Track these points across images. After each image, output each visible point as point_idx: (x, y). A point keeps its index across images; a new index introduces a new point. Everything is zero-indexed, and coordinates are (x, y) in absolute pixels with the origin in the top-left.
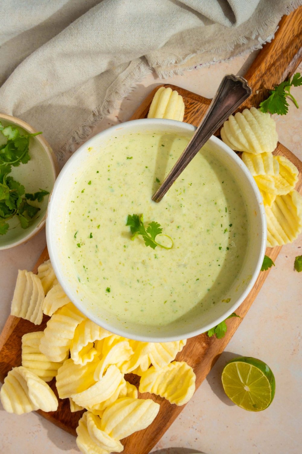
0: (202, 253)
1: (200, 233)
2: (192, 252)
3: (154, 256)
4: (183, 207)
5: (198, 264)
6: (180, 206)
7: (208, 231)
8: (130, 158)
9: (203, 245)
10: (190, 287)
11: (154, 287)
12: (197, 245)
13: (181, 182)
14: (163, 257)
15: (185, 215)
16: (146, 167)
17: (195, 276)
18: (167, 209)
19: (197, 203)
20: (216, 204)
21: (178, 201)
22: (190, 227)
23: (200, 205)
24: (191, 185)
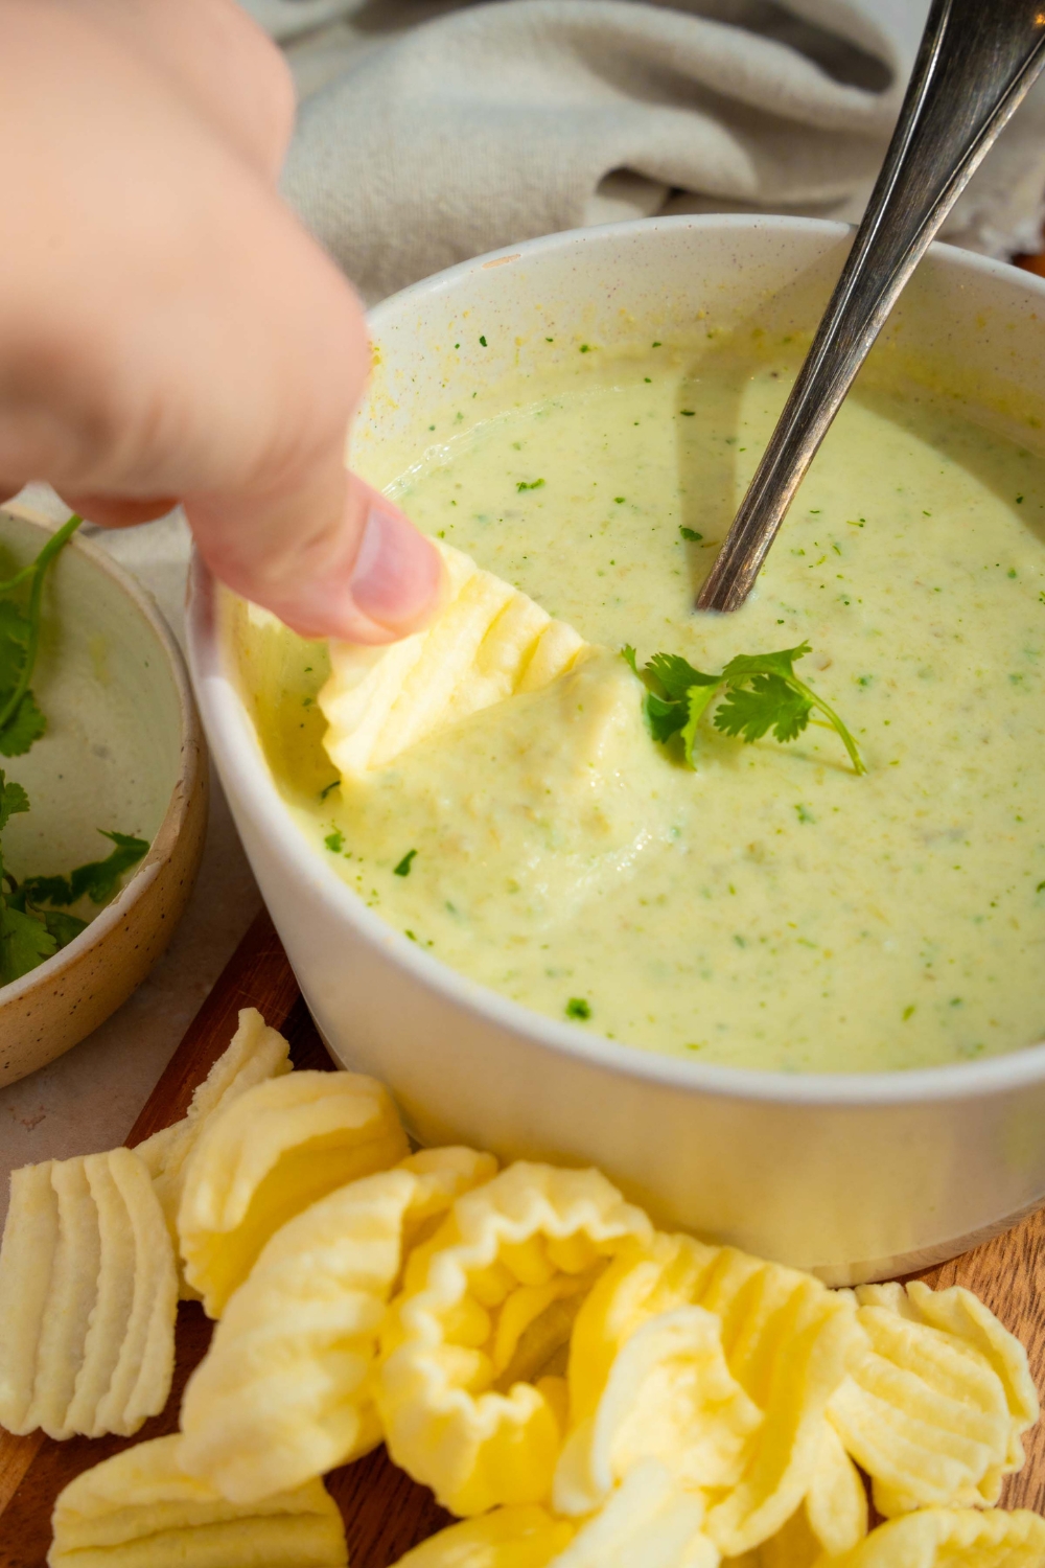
0: (1019, 770)
1: (980, 692)
2: (971, 772)
3: (797, 814)
4: (854, 604)
5: (1019, 819)
6: (842, 602)
7: (1015, 679)
8: (533, 487)
9: (1011, 736)
10: (1014, 924)
11: (828, 954)
12: (986, 741)
13: (808, 520)
14: (836, 810)
15: (875, 633)
16: (619, 501)
17: (1027, 873)
18: (781, 622)
19: (917, 583)
20: (1012, 574)
21: (822, 587)
22: (922, 675)
23: (937, 590)
24: (862, 526)
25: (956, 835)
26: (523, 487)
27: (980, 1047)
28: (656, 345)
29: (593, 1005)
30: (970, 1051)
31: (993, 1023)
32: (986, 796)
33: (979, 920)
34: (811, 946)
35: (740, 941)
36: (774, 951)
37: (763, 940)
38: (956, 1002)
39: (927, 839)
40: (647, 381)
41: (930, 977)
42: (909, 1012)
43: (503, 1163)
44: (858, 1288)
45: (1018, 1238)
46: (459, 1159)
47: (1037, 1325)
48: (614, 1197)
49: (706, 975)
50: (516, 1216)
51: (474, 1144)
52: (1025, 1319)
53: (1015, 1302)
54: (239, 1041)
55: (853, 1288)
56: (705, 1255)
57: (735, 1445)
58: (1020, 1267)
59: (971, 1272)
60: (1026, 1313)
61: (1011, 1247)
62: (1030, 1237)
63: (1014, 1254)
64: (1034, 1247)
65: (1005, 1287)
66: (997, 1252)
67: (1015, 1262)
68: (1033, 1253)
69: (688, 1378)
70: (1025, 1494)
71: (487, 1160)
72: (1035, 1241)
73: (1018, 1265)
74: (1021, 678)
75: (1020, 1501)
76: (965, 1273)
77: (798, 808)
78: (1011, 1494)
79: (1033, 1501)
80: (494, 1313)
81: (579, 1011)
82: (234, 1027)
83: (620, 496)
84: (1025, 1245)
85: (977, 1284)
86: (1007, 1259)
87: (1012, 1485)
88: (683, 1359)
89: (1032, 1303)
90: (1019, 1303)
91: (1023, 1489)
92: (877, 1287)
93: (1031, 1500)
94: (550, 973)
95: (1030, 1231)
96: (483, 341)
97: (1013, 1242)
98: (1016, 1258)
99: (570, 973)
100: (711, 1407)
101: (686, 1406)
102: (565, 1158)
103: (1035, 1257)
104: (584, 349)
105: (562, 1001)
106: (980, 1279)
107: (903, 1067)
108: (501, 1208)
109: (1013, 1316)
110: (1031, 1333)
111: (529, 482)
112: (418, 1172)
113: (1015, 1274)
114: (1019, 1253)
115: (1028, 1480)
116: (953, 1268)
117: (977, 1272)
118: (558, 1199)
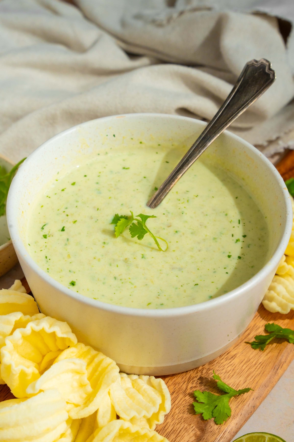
0: (204, 259)
1: (204, 240)
2: (192, 257)
4: (184, 214)
5: (198, 269)
6: (182, 213)
7: (214, 239)
8: (126, 169)
9: (206, 251)
11: (135, 287)
12: (200, 251)
15: (186, 222)
17: (194, 281)
18: (164, 214)
19: (203, 212)
20: (226, 215)
21: (179, 209)
22: (192, 233)
23: (206, 215)
24: (197, 197)
25: (180, 269)
26: (124, 168)
28: (159, 145)
29: (76, 283)
32: (193, 263)
33: (176, 288)
34: (132, 284)
35: (115, 278)
36: (122, 283)
37: (121, 280)
38: (162, 304)
39: (173, 268)
40: (157, 153)
41: (158, 298)
42: (149, 304)
44: (140, 376)
47: (184, 396)
49: (104, 283)
52: (182, 394)
53: (181, 390)
54: (13, 286)
55: (139, 375)
56: (94, 352)
57: (85, 396)
58: (186, 382)
59: (173, 381)
60: (183, 393)
61: (185, 377)
62: (191, 376)
63: (185, 379)
64: (191, 379)
65: (180, 386)
66: (182, 377)
67: (185, 381)
68: (190, 380)
69: (77, 377)
70: (164, 433)
72: (192, 377)
73: (185, 382)
74: (216, 239)
75: (162, 434)
76: (172, 380)
77: (143, 255)
78: (161, 432)
79: (165, 435)
80: (44, 356)
81: (73, 284)
82: (13, 283)
83: (145, 176)
84: (189, 378)
85: (173, 384)
86: (183, 380)
87: (162, 430)
88: (77, 372)
89: (185, 391)
90: (182, 390)
91: (164, 431)
92: (144, 376)
93: (165, 434)
95: (192, 375)
96: (114, 136)
97: (186, 376)
98: (185, 380)
100: (82, 386)
101: (75, 384)
103: (190, 381)
104: (141, 143)
105: (69, 281)
106: (174, 383)
109: (179, 393)
110: (182, 398)
111: (126, 167)
113: (184, 383)
114: (187, 379)
115: (166, 430)
116: (169, 379)
117: (175, 381)
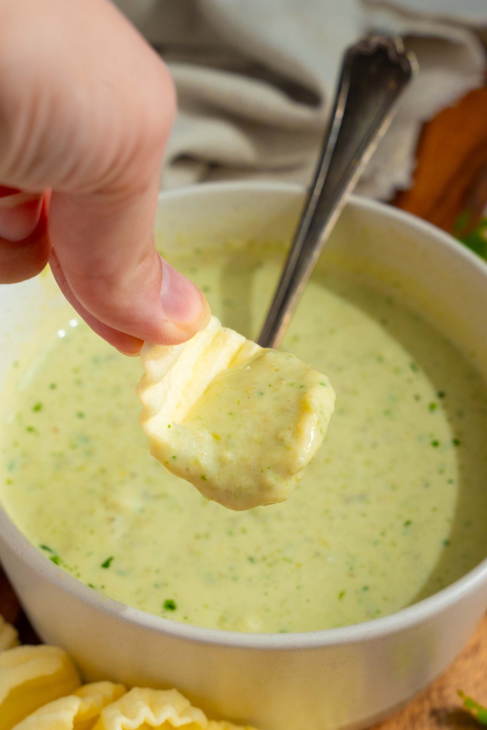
1: (370, 420)
2: (368, 463)
10: (394, 544)
11: (299, 565)
12: (374, 446)
17: (399, 517)
19: (331, 365)
25: (363, 497)
27: (378, 612)
29: (177, 602)
30: (373, 614)
31: (385, 599)
33: (376, 543)
35: (251, 560)
36: (270, 565)
37: (264, 559)
38: (366, 588)
39: (348, 500)
41: (352, 576)
42: (342, 595)
43: (128, 688)
45: (407, 715)
46: (105, 688)
48: (186, 703)
49: (235, 579)
50: (132, 717)
51: (114, 680)
71: (121, 687)
74: (390, 412)
81: (170, 606)
94: (157, 586)
99: (166, 585)
102: (160, 685)
105: (161, 601)
107: (338, 626)
108: (125, 714)
112: (82, 697)
118: (154, 707)
